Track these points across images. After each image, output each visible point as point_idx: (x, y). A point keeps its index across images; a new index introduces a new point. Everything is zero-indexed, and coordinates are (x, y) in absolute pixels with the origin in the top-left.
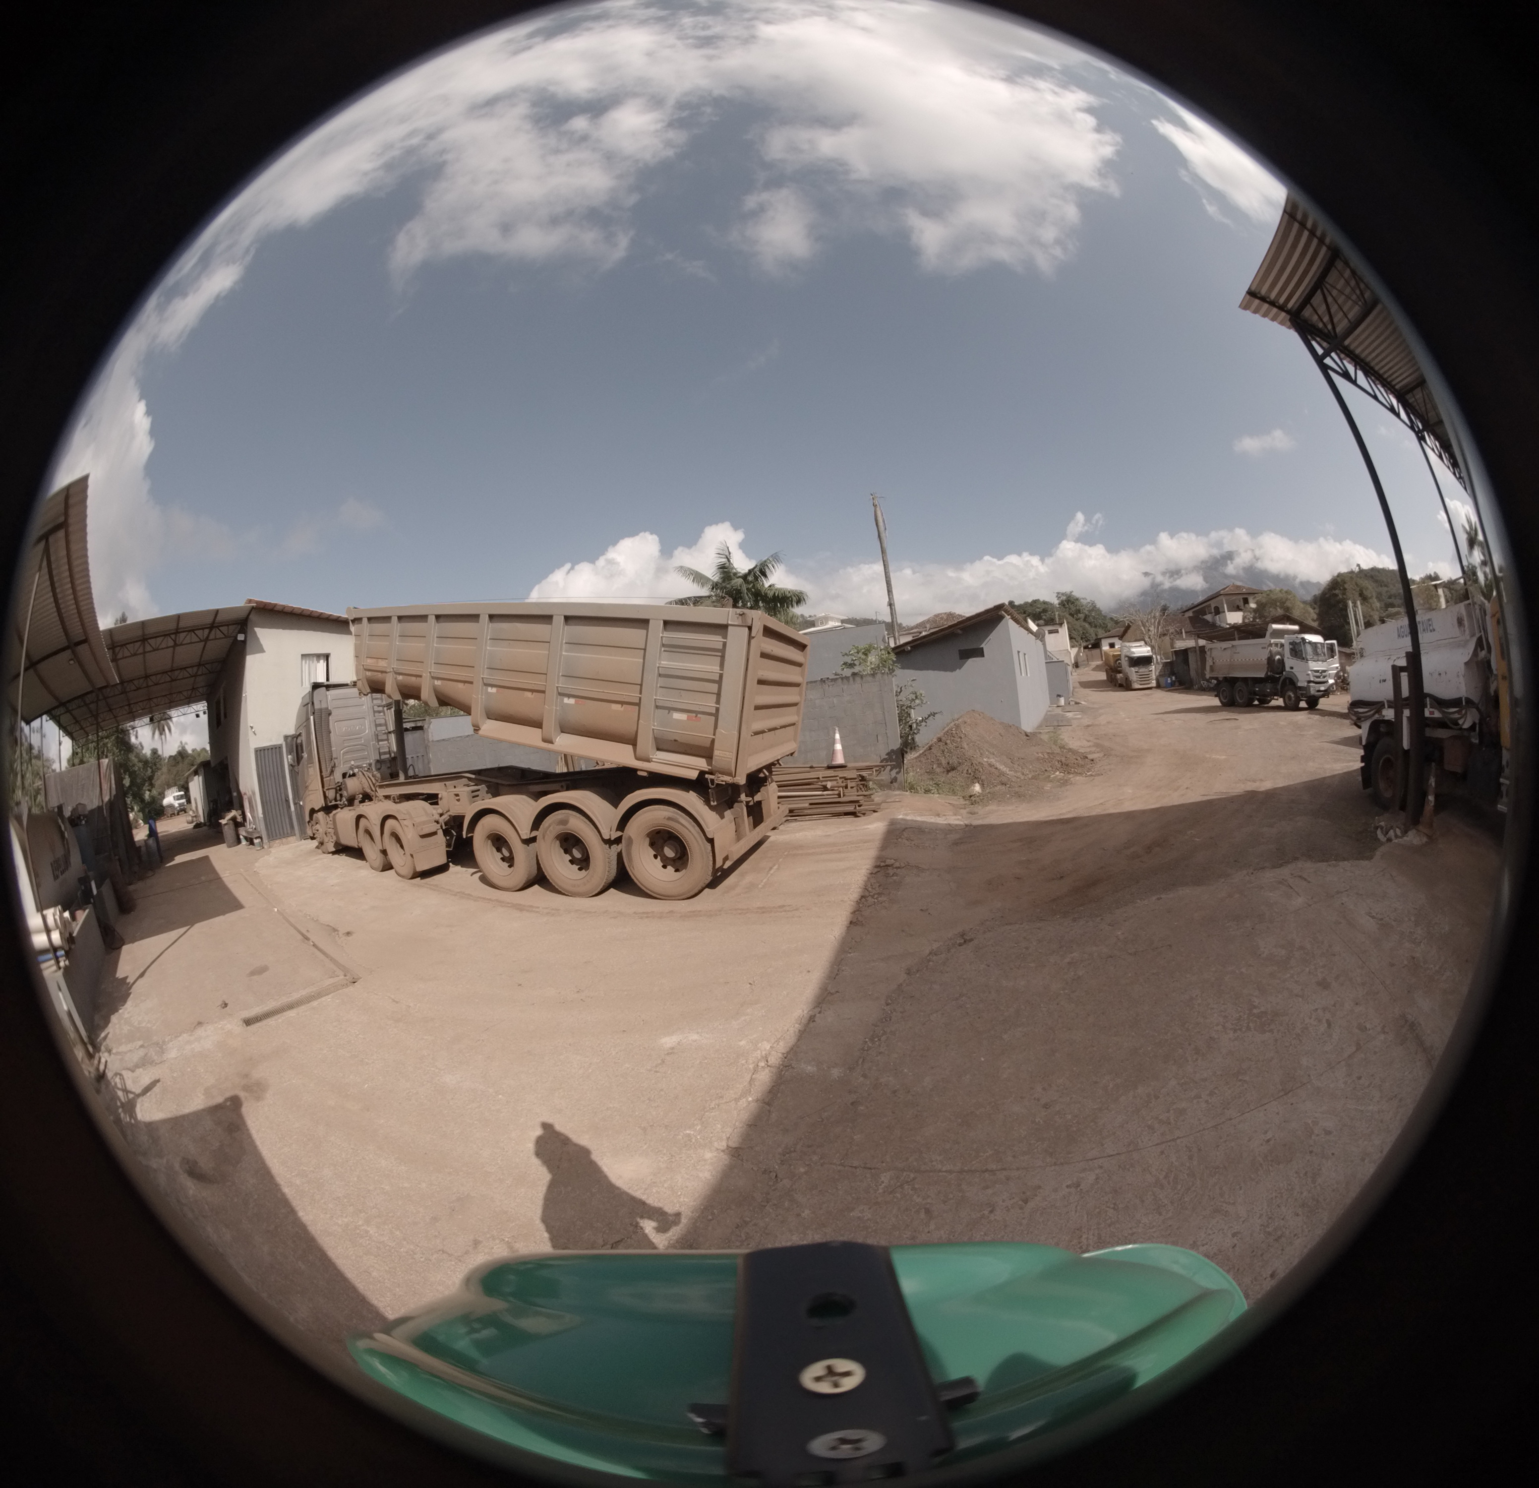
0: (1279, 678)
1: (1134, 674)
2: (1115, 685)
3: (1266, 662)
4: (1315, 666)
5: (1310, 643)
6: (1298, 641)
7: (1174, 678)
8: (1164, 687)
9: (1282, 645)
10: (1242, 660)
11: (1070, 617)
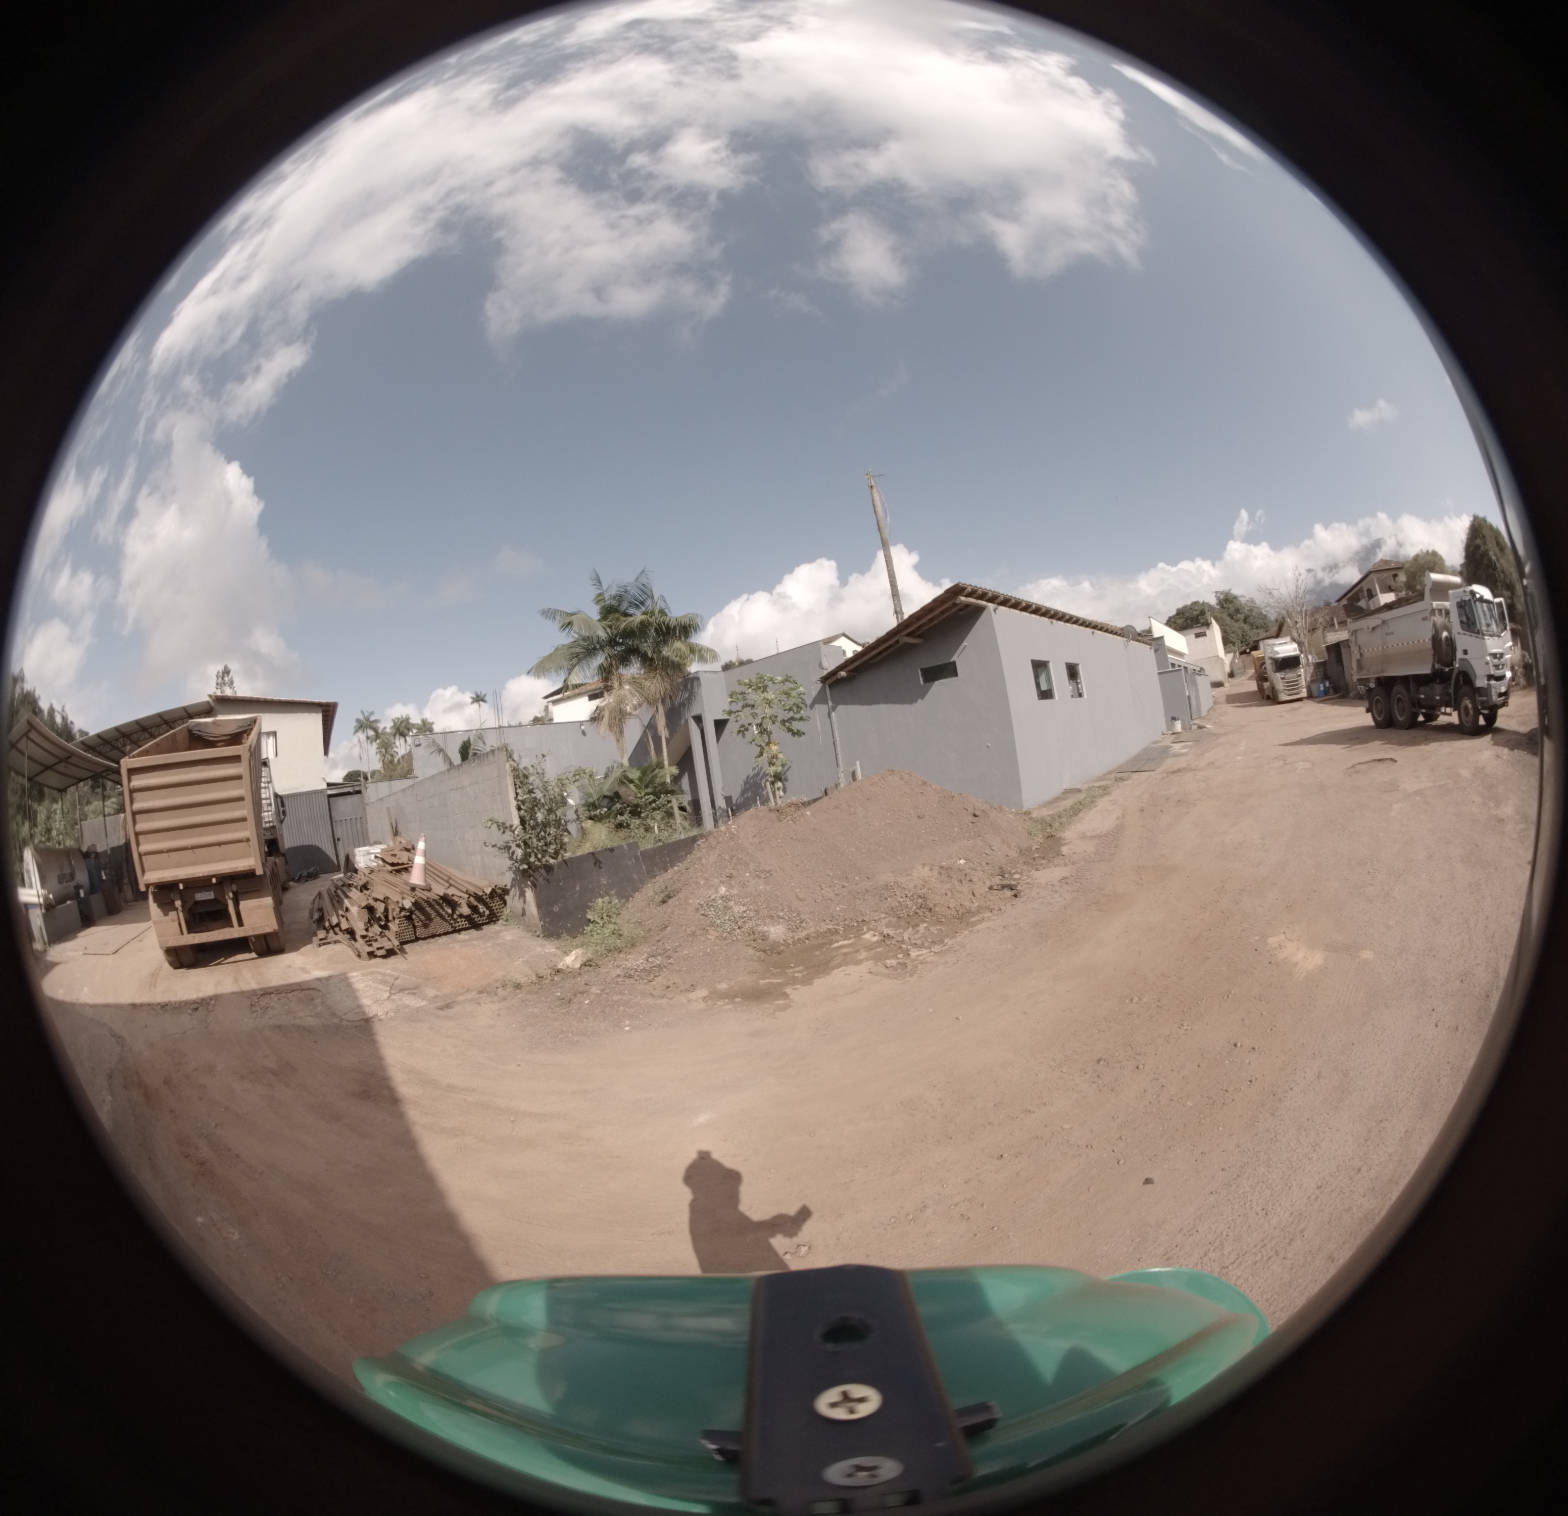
0: (1450, 672)
1: (1280, 681)
3: (1429, 644)
4: (1490, 646)
5: (1481, 600)
6: (1467, 599)
7: (1327, 684)
8: (1316, 697)
10: (1398, 645)
11: (1229, 618)
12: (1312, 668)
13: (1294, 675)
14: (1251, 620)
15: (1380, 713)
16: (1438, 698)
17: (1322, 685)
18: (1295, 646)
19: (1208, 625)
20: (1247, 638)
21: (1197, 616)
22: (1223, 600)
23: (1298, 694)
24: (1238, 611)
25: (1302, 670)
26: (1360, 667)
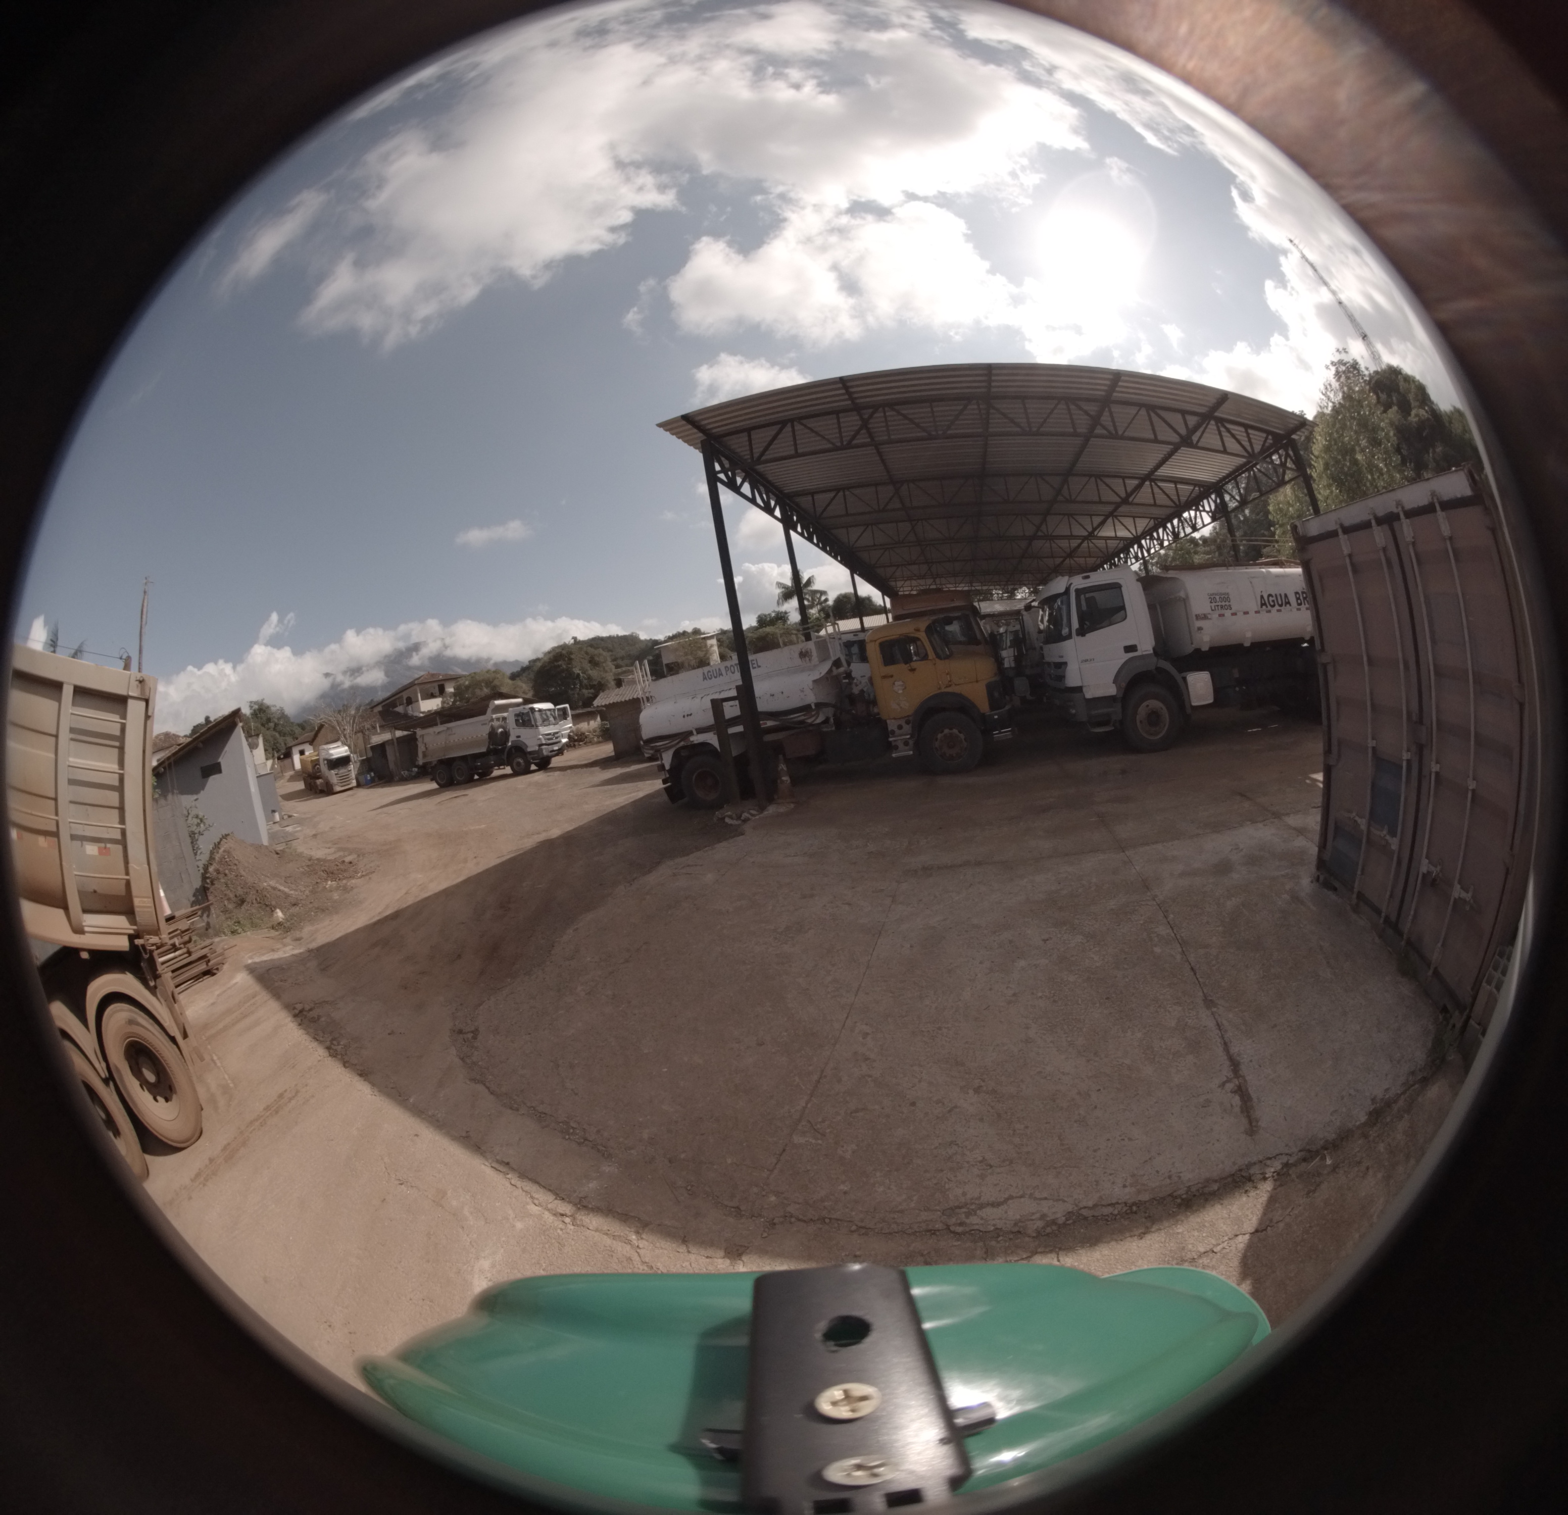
0: (503, 750)
1: (334, 776)
2: (316, 793)
3: (487, 736)
4: (544, 730)
5: (540, 710)
6: (525, 711)
7: (372, 774)
8: (365, 785)
9: (504, 719)
10: (458, 740)
11: (265, 728)
12: (358, 764)
13: (346, 771)
14: (282, 728)
15: (442, 781)
16: (493, 763)
17: (368, 775)
18: (346, 748)
23: (350, 784)
25: (352, 766)
26: (425, 755)
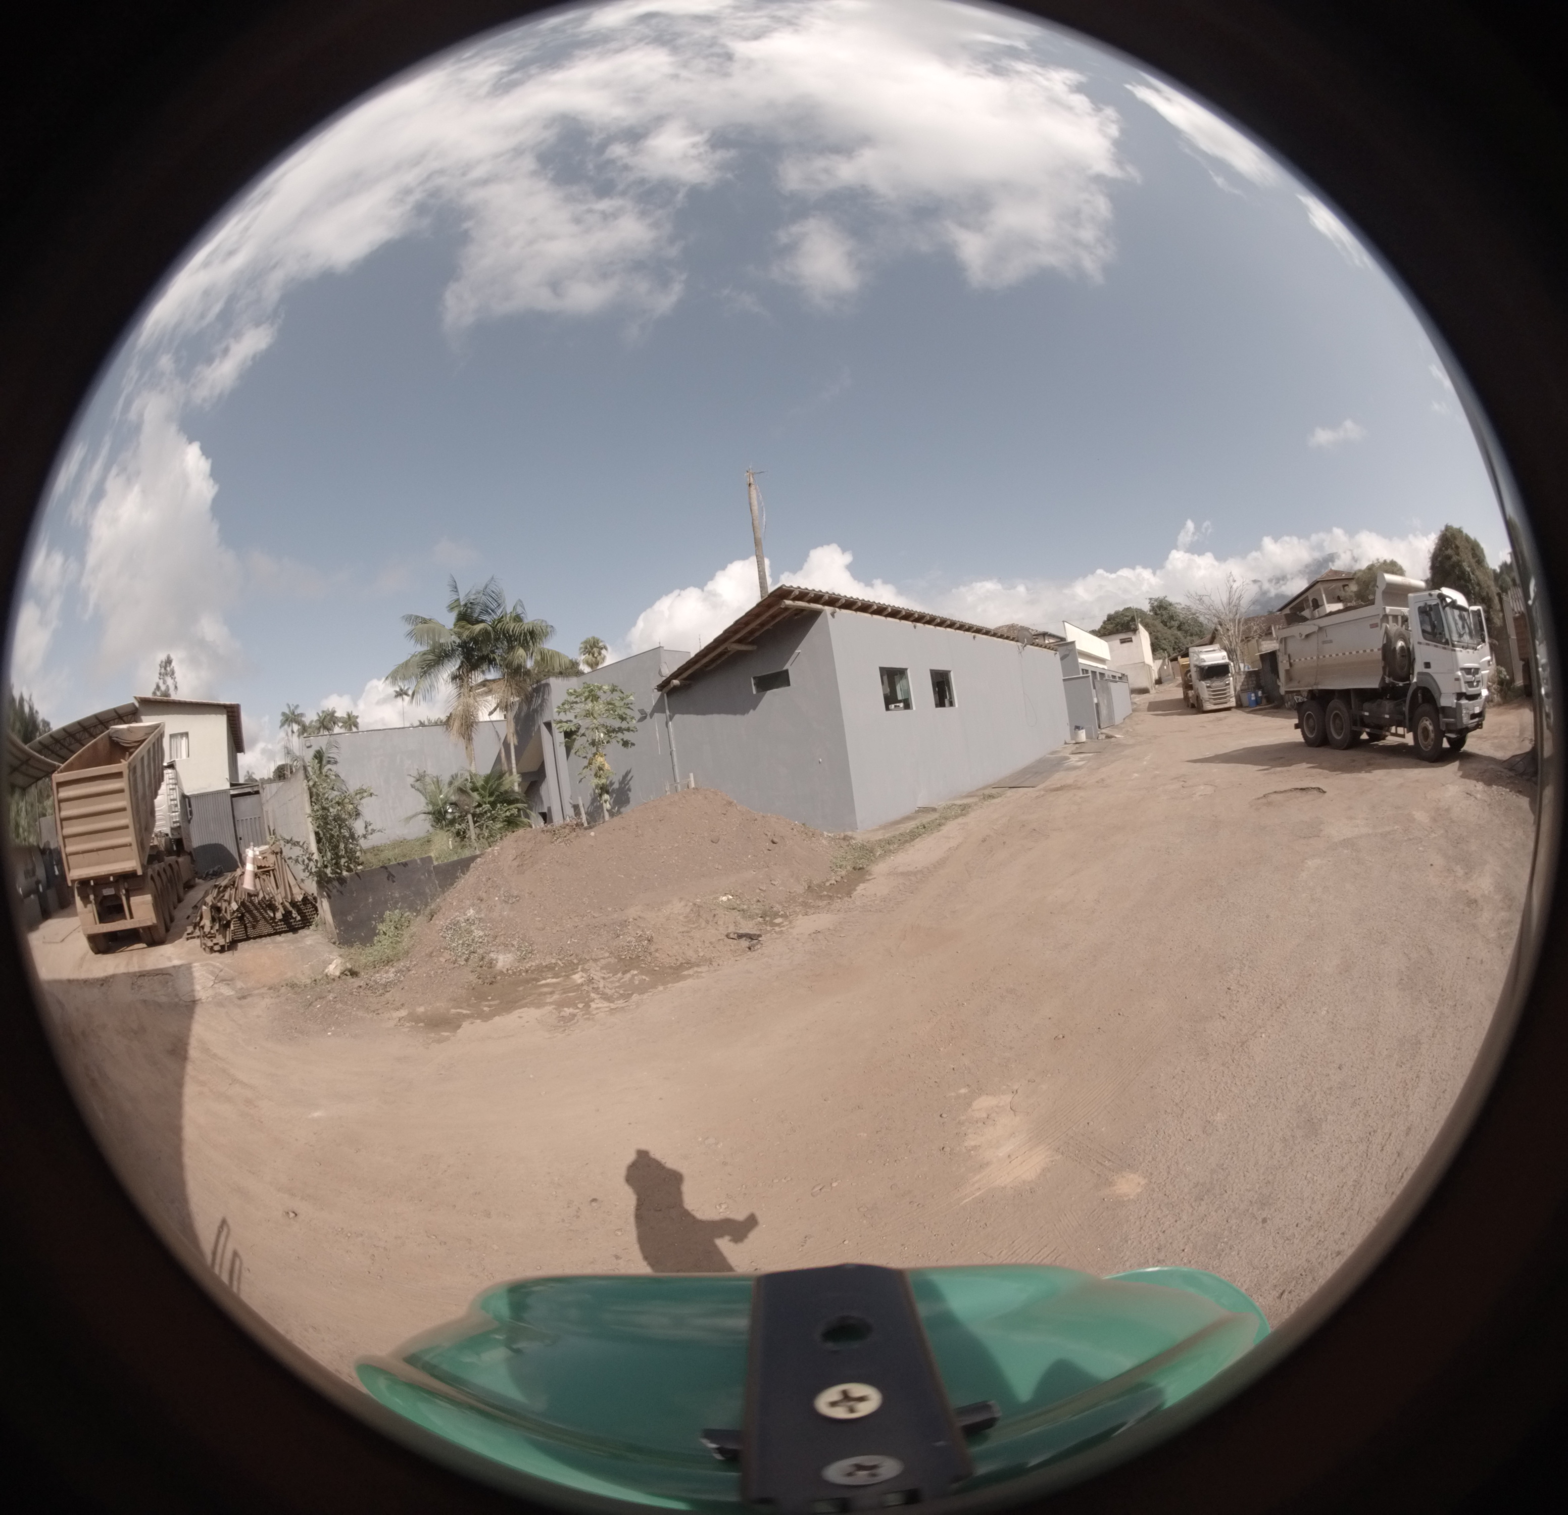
0: (1406, 687)
1: (1206, 689)
2: (1188, 707)
3: (1378, 655)
4: (1462, 659)
5: (1453, 606)
6: (1434, 603)
7: (1260, 693)
8: (1245, 707)
9: (1404, 619)
10: (1337, 655)
11: (1161, 624)
12: (1242, 678)
13: (1222, 683)
14: (1186, 627)
15: (1312, 730)
16: (1387, 716)
17: (1253, 695)
18: (1224, 653)
19: (1135, 630)
20: (1180, 645)
21: (1128, 622)
22: (1157, 606)
23: (1226, 703)
24: (1172, 618)
25: (1231, 679)
26: (1290, 678)
